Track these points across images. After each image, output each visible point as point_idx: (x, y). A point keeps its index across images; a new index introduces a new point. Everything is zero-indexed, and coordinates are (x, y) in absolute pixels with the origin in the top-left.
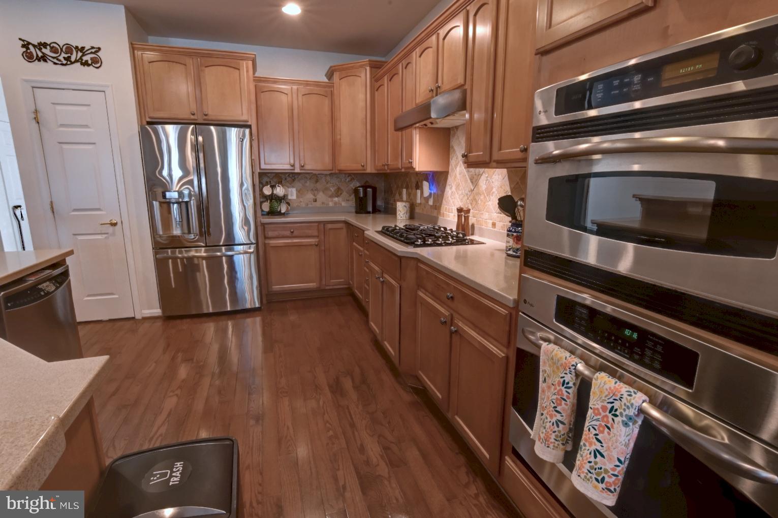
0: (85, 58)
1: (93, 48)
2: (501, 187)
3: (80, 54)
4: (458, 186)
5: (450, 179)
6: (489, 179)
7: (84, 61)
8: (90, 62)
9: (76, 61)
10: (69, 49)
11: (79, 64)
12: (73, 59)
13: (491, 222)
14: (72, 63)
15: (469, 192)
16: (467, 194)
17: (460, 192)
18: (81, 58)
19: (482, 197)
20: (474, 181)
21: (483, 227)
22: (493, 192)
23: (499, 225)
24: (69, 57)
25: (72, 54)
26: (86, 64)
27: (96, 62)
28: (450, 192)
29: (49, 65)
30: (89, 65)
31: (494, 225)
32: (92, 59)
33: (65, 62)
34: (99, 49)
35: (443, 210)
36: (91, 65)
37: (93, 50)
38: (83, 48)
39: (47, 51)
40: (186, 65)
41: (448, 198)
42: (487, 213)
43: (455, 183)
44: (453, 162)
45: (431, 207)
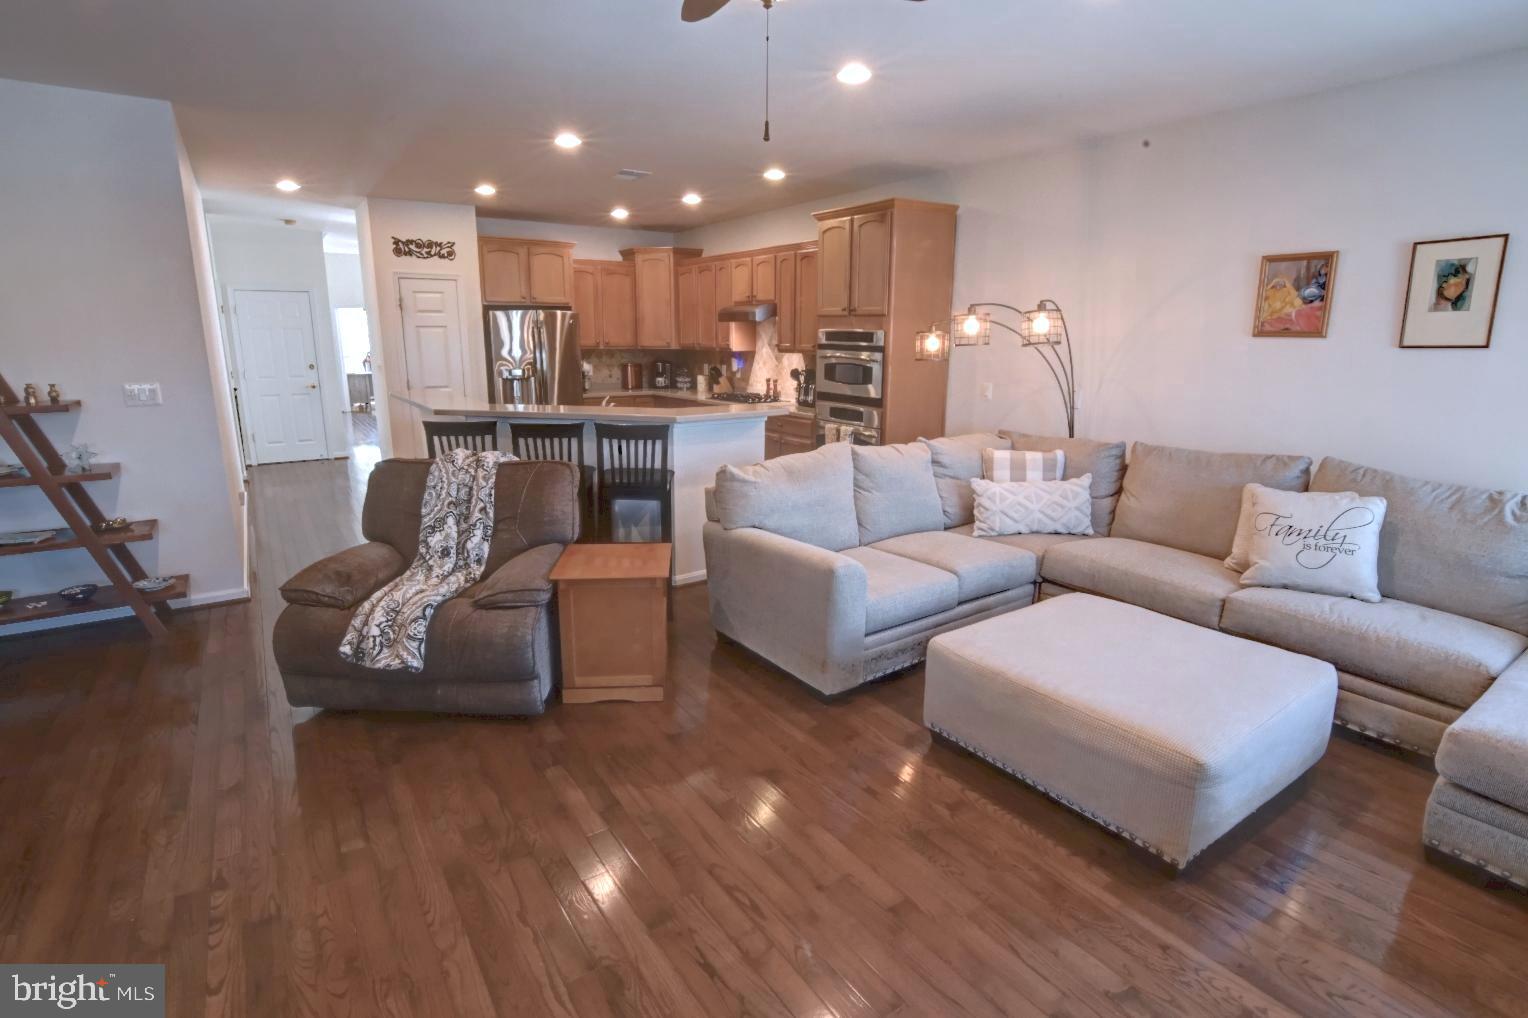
0: (443, 252)
1: (449, 243)
2: (797, 365)
3: (438, 248)
5: (757, 357)
6: (788, 358)
7: (441, 255)
8: (446, 255)
9: (435, 255)
10: (430, 244)
11: (436, 257)
12: (433, 253)
14: (432, 256)
16: (772, 369)
17: (767, 367)
18: (439, 252)
20: (779, 359)
24: (430, 251)
25: (432, 249)
26: (442, 257)
27: (451, 255)
28: (757, 367)
29: (414, 257)
30: (445, 258)
32: (448, 252)
33: (426, 256)
34: (454, 244)
35: (750, 382)
36: (447, 257)
37: (450, 245)
38: (442, 243)
39: (413, 247)
40: (518, 254)
41: (756, 371)
43: (762, 361)
44: (759, 344)
45: (739, 379)
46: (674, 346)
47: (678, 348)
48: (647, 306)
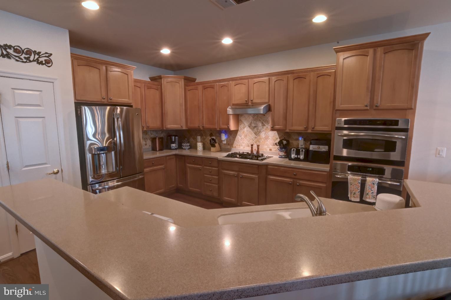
0: (40, 59)
1: (46, 53)
2: (274, 136)
3: (37, 57)
4: (246, 136)
6: (266, 133)
7: (39, 61)
8: (44, 62)
9: (34, 61)
10: (29, 52)
11: (35, 63)
12: (32, 59)
13: (268, 149)
14: (30, 61)
15: (254, 138)
16: (253, 139)
17: (248, 138)
18: (38, 59)
19: (263, 140)
21: (264, 151)
22: (269, 138)
23: (273, 150)
24: (29, 57)
25: (31, 55)
26: (41, 63)
27: (48, 62)
28: (240, 138)
30: (43, 64)
31: (271, 150)
32: (45, 60)
33: (24, 60)
34: (51, 54)
35: (234, 145)
36: (45, 64)
37: (47, 55)
38: (40, 53)
39: (11, 51)
40: (99, 69)
41: (238, 140)
42: (266, 146)
43: (244, 135)
44: (241, 126)
45: (225, 144)
46: (184, 128)
47: (186, 129)
48: (169, 107)
